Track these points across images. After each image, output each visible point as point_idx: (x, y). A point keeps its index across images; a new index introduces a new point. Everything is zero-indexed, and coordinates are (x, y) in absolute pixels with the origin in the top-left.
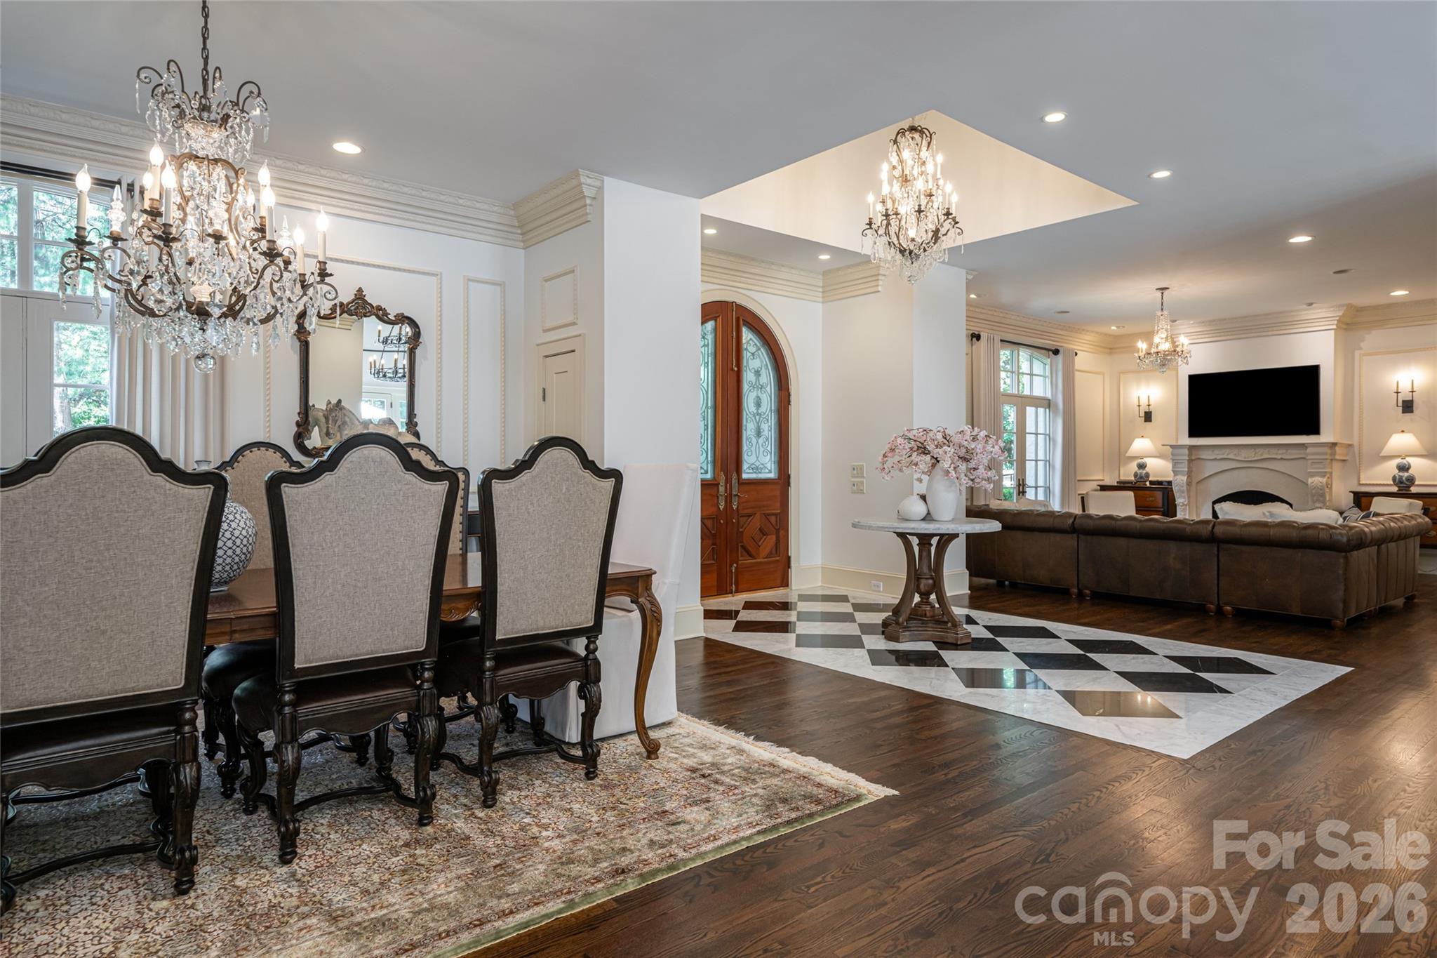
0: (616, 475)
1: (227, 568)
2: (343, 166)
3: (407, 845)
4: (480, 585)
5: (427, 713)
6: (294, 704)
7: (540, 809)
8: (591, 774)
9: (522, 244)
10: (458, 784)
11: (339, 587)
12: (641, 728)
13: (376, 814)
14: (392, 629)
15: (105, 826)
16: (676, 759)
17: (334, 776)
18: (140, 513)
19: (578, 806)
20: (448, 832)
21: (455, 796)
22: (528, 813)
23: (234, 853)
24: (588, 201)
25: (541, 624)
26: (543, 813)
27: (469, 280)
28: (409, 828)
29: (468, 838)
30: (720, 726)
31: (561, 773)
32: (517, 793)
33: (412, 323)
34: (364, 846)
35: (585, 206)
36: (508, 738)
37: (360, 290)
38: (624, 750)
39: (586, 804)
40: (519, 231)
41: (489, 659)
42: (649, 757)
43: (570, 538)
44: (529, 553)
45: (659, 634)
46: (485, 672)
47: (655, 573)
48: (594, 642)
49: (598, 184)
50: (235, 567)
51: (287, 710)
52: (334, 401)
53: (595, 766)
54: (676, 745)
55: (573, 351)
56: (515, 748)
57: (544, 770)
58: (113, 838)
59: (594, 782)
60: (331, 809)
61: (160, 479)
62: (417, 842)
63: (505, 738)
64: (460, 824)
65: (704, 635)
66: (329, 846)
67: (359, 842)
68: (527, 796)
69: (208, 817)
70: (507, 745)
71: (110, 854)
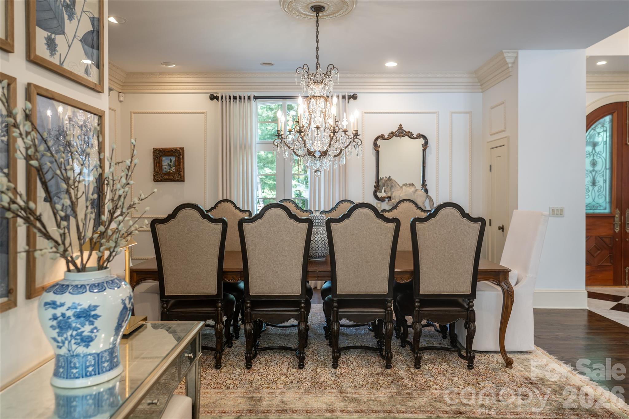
0: (481, 220)
1: (323, 251)
2: (391, 72)
3: (378, 374)
4: (413, 268)
5: (389, 321)
6: (338, 308)
7: (439, 375)
8: (470, 366)
9: (481, 90)
10: (410, 355)
11: (352, 264)
12: (503, 351)
13: (373, 359)
14: (373, 283)
15: (289, 339)
16: (522, 371)
17: (365, 340)
18: (286, 232)
19: (457, 379)
20: (396, 374)
21: (406, 360)
22: (432, 376)
23: (321, 360)
24: (510, 65)
25: (442, 289)
26: (439, 378)
27: (452, 113)
28: (382, 368)
29: (402, 379)
30: (562, 361)
31: (457, 363)
32: (433, 366)
33: (425, 138)
34: (363, 370)
35: (509, 68)
36: (442, 341)
37: (401, 125)
38: (496, 360)
39: (461, 379)
40: (479, 84)
41: (417, 302)
42: (507, 367)
43: (456, 250)
44: (435, 256)
45: (512, 303)
46: (415, 307)
47: (511, 271)
48: (472, 302)
49: (515, 55)
50: (326, 251)
51: (335, 309)
52: (388, 177)
53: (472, 363)
54: (527, 364)
55: (504, 145)
56: (443, 346)
57: (451, 359)
58: (289, 344)
59: (471, 371)
60: (358, 353)
61: (292, 221)
62: (382, 374)
63: (441, 340)
64: (402, 373)
65: (588, 308)
66: (351, 366)
67: (362, 368)
68: (436, 369)
69: (318, 344)
70: (440, 344)
71: (286, 349)
